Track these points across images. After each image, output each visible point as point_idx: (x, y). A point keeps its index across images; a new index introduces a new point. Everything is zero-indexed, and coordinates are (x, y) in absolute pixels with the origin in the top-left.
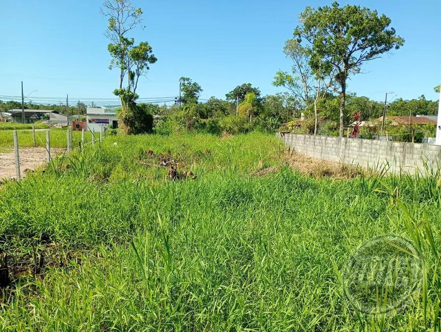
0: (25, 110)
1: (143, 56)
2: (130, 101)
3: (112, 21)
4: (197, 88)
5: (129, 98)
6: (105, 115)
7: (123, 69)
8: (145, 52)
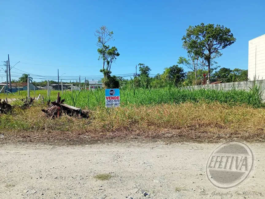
1: (114, 53)
2: (108, 74)
3: (99, 38)
4: (148, 69)
6: (98, 84)
7: (104, 60)
8: (114, 51)
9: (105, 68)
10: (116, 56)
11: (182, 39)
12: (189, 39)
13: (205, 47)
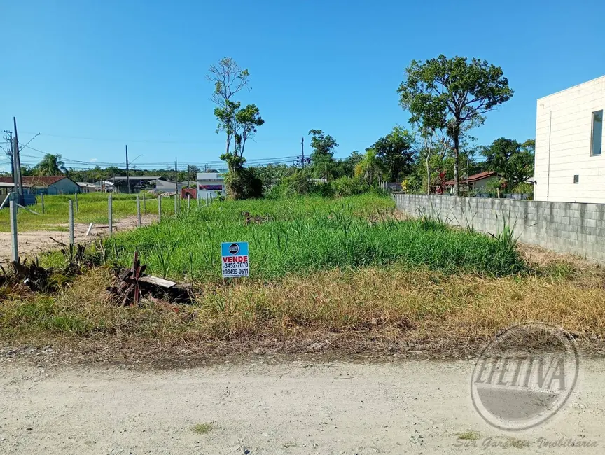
0: (130, 178)
1: (250, 118)
2: (237, 164)
3: (219, 85)
4: (331, 142)
5: (236, 163)
6: (218, 180)
7: (229, 133)
8: (252, 114)
9: (232, 150)
10: (254, 125)
11: (399, 91)
12: (412, 91)
13: (447, 109)
